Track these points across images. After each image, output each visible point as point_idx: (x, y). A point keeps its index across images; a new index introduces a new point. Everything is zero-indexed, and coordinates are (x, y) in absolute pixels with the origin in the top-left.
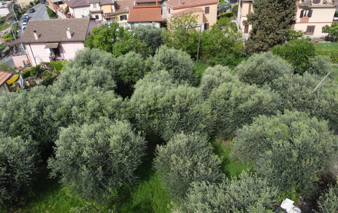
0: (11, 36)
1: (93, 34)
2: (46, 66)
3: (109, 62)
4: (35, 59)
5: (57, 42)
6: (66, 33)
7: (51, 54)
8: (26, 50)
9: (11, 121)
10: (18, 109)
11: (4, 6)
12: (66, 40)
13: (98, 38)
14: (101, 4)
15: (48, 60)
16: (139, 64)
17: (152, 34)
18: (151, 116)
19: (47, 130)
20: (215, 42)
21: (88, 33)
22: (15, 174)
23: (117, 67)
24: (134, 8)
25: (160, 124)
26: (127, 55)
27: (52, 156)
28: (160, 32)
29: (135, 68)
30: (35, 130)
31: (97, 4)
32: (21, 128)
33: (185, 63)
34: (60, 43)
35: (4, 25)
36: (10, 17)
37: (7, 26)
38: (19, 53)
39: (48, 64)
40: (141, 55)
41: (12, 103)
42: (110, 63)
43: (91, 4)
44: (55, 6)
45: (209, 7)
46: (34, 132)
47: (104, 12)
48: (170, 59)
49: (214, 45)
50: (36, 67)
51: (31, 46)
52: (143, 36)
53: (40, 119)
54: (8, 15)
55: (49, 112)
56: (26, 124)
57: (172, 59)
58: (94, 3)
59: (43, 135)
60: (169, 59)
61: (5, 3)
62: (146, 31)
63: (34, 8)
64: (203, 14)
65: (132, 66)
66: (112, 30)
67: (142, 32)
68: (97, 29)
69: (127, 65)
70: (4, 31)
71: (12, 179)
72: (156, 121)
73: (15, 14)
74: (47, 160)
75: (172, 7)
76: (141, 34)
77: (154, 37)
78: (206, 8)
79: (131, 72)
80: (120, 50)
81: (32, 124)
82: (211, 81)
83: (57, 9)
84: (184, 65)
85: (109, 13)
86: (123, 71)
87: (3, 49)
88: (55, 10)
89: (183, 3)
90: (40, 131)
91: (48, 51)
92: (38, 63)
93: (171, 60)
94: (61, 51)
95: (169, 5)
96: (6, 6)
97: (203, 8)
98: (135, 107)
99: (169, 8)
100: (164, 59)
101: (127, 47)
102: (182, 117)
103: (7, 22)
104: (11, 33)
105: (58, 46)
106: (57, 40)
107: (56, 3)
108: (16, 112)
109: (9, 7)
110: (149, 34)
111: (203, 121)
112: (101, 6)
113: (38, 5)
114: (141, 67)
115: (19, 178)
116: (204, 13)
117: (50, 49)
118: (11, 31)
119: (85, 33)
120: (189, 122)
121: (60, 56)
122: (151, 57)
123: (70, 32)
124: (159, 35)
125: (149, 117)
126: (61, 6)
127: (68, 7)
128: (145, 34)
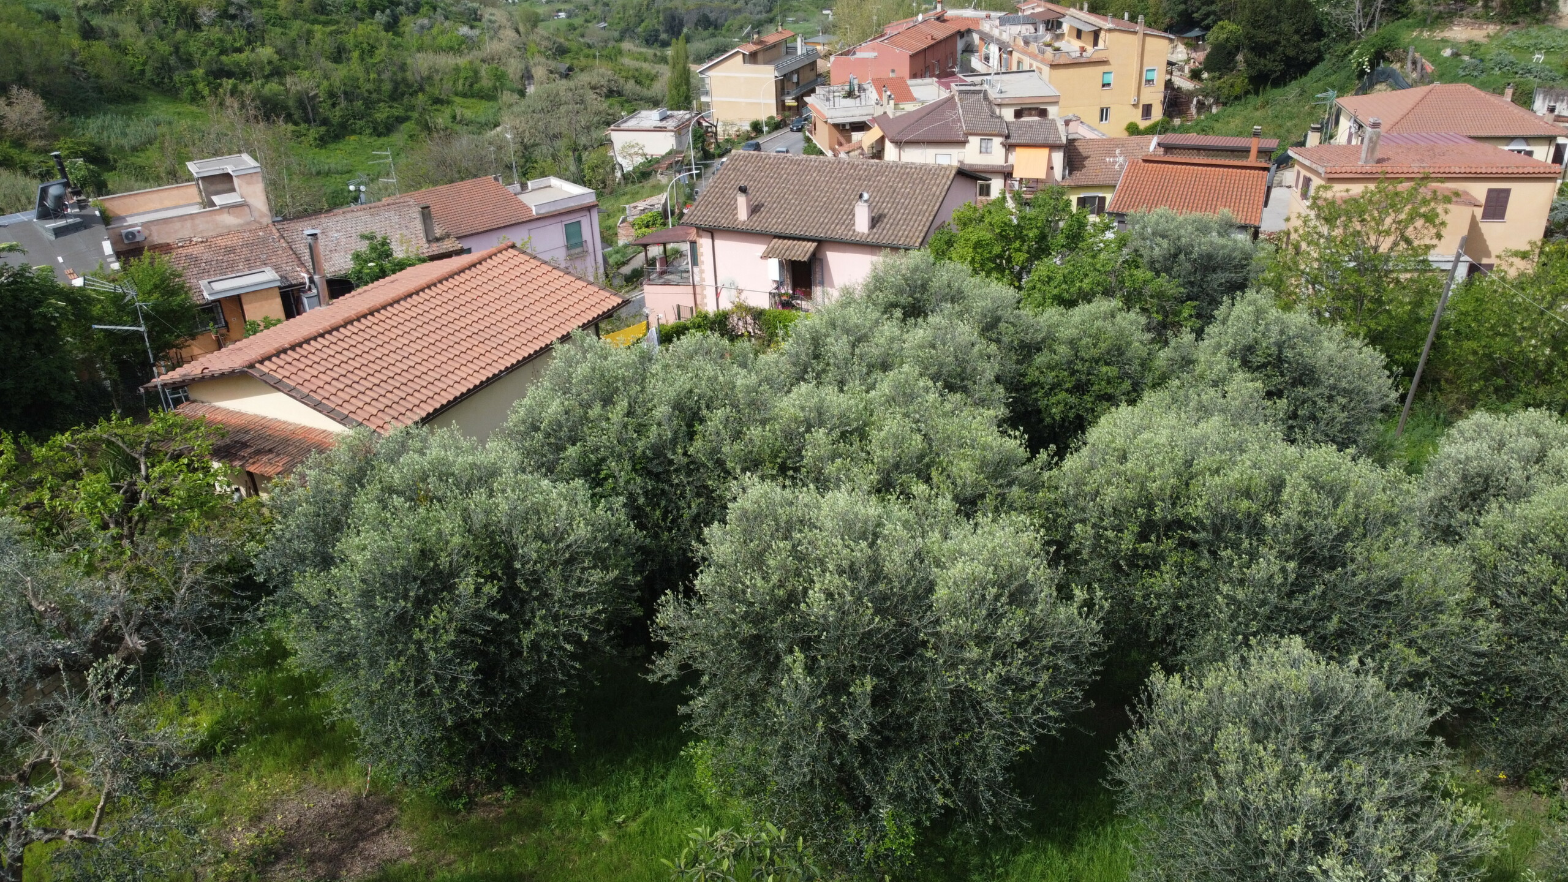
0: (659, 221)
1: (955, 229)
2: (749, 319)
3: (998, 320)
4: (717, 295)
5: (813, 241)
6: (852, 213)
7: (780, 284)
8: (696, 269)
9: (570, 438)
10: (608, 401)
11: (663, 124)
12: (849, 236)
13: (974, 239)
14: (1011, 141)
15: (762, 301)
16: (1129, 354)
17: (1210, 257)
18: (1147, 547)
19: (690, 507)
20: (1524, 329)
21: (937, 223)
22: (528, 624)
23: (1027, 350)
24: (1145, 161)
25: (1181, 595)
26: (1081, 312)
27: (681, 589)
28: (1248, 257)
29: (1107, 364)
30: (646, 493)
31: (997, 141)
32: (598, 472)
33: (1350, 383)
34: (822, 243)
35: (652, 181)
36: (674, 162)
37: (658, 189)
38: (670, 277)
39: (758, 315)
40: (1143, 320)
41: (593, 370)
42: (1002, 325)
43: (970, 138)
44: (837, 135)
45: (1507, 192)
46: (641, 500)
47: (1017, 175)
48: (1280, 352)
49: (1518, 341)
50: (716, 316)
51: (717, 242)
52: (1166, 259)
53: (674, 453)
54: (670, 153)
55: (718, 434)
56: (620, 457)
57: (1288, 353)
58: (986, 135)
59: (673, 521)
60: (1274, 350)
61: (671, 116)
62: (1183, 240)
63: (760, 140)
64: (1473, 217)
65: (1094, 353)
66: (1036, 218)
67: (1165, 243)
68: (975, 209)
69: (1072, 348)
70: (641, 205)
71: (510, 644)
72: (1165, 580)
73: (692, 153)
74: (659, 597)
75: (1321, 170)
76: (1157, 251)
77: (1214, 270)
78: (1490, 191)
79: (1083, 377)
80: (1056, 291)
81: (642, 466)
82: (1479, 475)
83: (840, 144)
84: (1346, 392)
85: (1037, 181)
86: (1051, 368)
87: (624, 264)
88: (833, 150)
89: (1379, 161)
90: (663, 503)
91: (772, 270)
92: (726, 305)
93: (1280, 359)
94: (818, 276)
95: (1307, 163)
96: (671, 124)
97: (1479, 191)
98: (1076, 497)
99: (1309, 175)
100: (1250, 349)
101: (1086, 284)
102: (1299, 587)
103: (659, 177)
104: (664, 215)
105: (814, 255)
106: (812, 233)
107: (844, 125)
108: (596, 411)
109: (679, 131)
110: (1193, 256)
111: (1414, 634)
112: (1009, 147)
113: (775, 134)
114: (1136, 366)
115: (535, 646)
116: (1479, 212)
117: (781, 264)
118: (665, 205)
119: (925, 220)
120: (1335, 619)
121: (808, 295)
122: (1187, 337)
123: (871, 209)
124: (1243, 267)
125: (1135, 549)
126: (856, 136)
127: (881, 141)
128: (1176, 255)
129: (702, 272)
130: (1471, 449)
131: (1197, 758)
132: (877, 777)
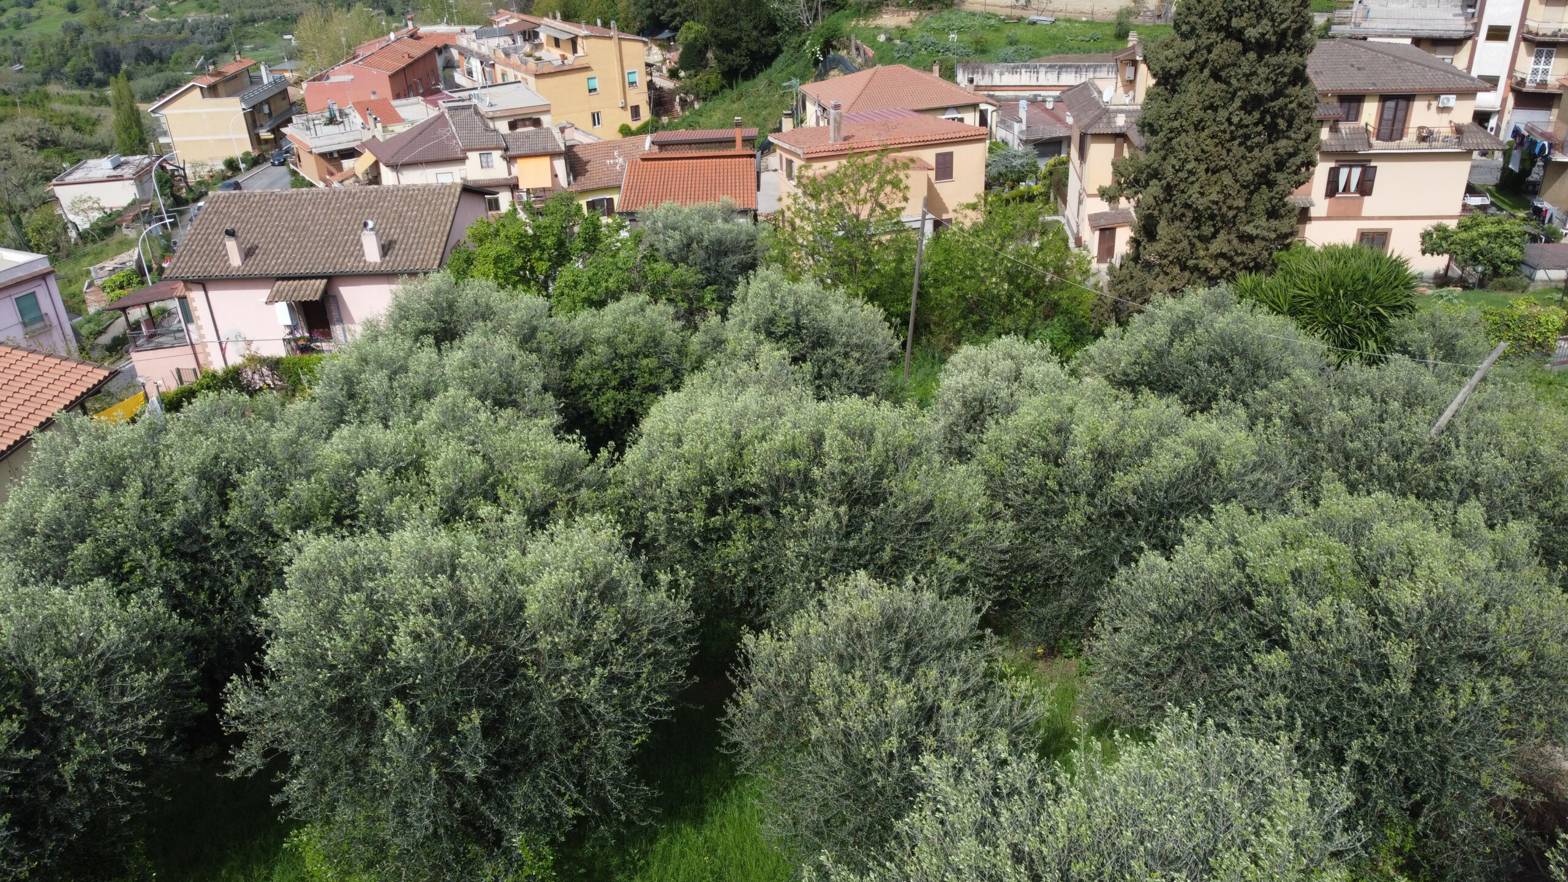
0: (136, 280)
1: (472, 246)
2: (265, 370)
3: (534, 330)
4: (223, 350)
5: (322, 278)
6: (359, 243)
7: (293, 328)
8: (191, 327)
9: (76, 535)
10: (116, 485)
11: (119, 172)
12: (360, 267)
13: (493, 254)
14: (511, 153)
15: (279, 350)
16: (664, 344)
17: (720, 242)
18: (716, 521)
19: (239, 582)
20: (985, 270)
21: (451, 243)
22: (66, 756)
23: (570, 354)
24: (643, 160)
25: (755, 558)
26: (612, 309)
27: (248, 670)
28: (752, 238)
29: (646, 356)
30: (184, 578)
31: (497, 155)
32: (120, 567)
33: (859, 338)
34: (332, 279)
35: (117, 237)
36: (139, 213)
37: (126, 244)
38: (161, 339)
39: (275, 364)
40: (671, 310)
41: (91, 453)
42: (540, 335)
43: (469, 154)
44: (325, 164)
45: (951, 154)
46: (180, 586)
47: (523, 186)
48: (798, 320)
49: (982, 281)
50: (226, 373)
51: (211, 294)
52: (682, 250)
53: (209, 527)
54: (133, 204)
55: (256, 496)
56: (144, 545)
57: (804, 320)
58: (485, 150)
59: (222, 601)
60: (792, 319)
61: (126, 163)
62: (693, 230)
63: (239, 179)
64: (929, 180)
65: (632, 348)
66: (551, 226)
67: (677, 235)
68: (489, 225)
69: (610, 347)
70: (109, 265)
71: (48, 783)
72: (738, 547)
73: (161, 201)
74: (224, 685)
75: (799, 152)
76: (671, 244)
77: (726, 254)
78: (938, 155)
79: (626, 374)
80: (584, 295)
81: (171, 548)
82: (975, 400)
83: (332, 174)
84: (859, 347)
85: (544, 190)
86: (594, 369)
87: (100, 333)
88: (324, 181)
89: (846, 139)
90: (207, 584)
91: (282, 314)
92: (235, 359)
93: (799, 327)
94: (335, 314)
95: (787, 146)
96: (127, 171)
97: (929, 156)
98: (643, 486)
99: (790, 157)
100: (771, 321)
101: (612, 284)
102: (853, 527)
103: (125, 231)
104: (140, 271)
105: (326, 292)
106: (319, 270)
107: (331, 154)
108: (103, 498)
109: (140, 177)
110: (706, 243)
111: (953, 546)
112: (510, 159)
113: (255, 170)
114: (673, 355)
115: (81, 778)
116: (932, 174)
117: (290, 306)
118: (139, 262)
119: (440, 240)
120: (888, 549)
121: (328, 336)
122: (714, 320)
123: (379, 237)
124: (750, 247)
125: (706, 525)
126: (347, 164)
127: (376, 165)
128: (689, 245)
129: (200, 328)
130: (964, 379)
131: (798, 702)
132: (502, 808)
